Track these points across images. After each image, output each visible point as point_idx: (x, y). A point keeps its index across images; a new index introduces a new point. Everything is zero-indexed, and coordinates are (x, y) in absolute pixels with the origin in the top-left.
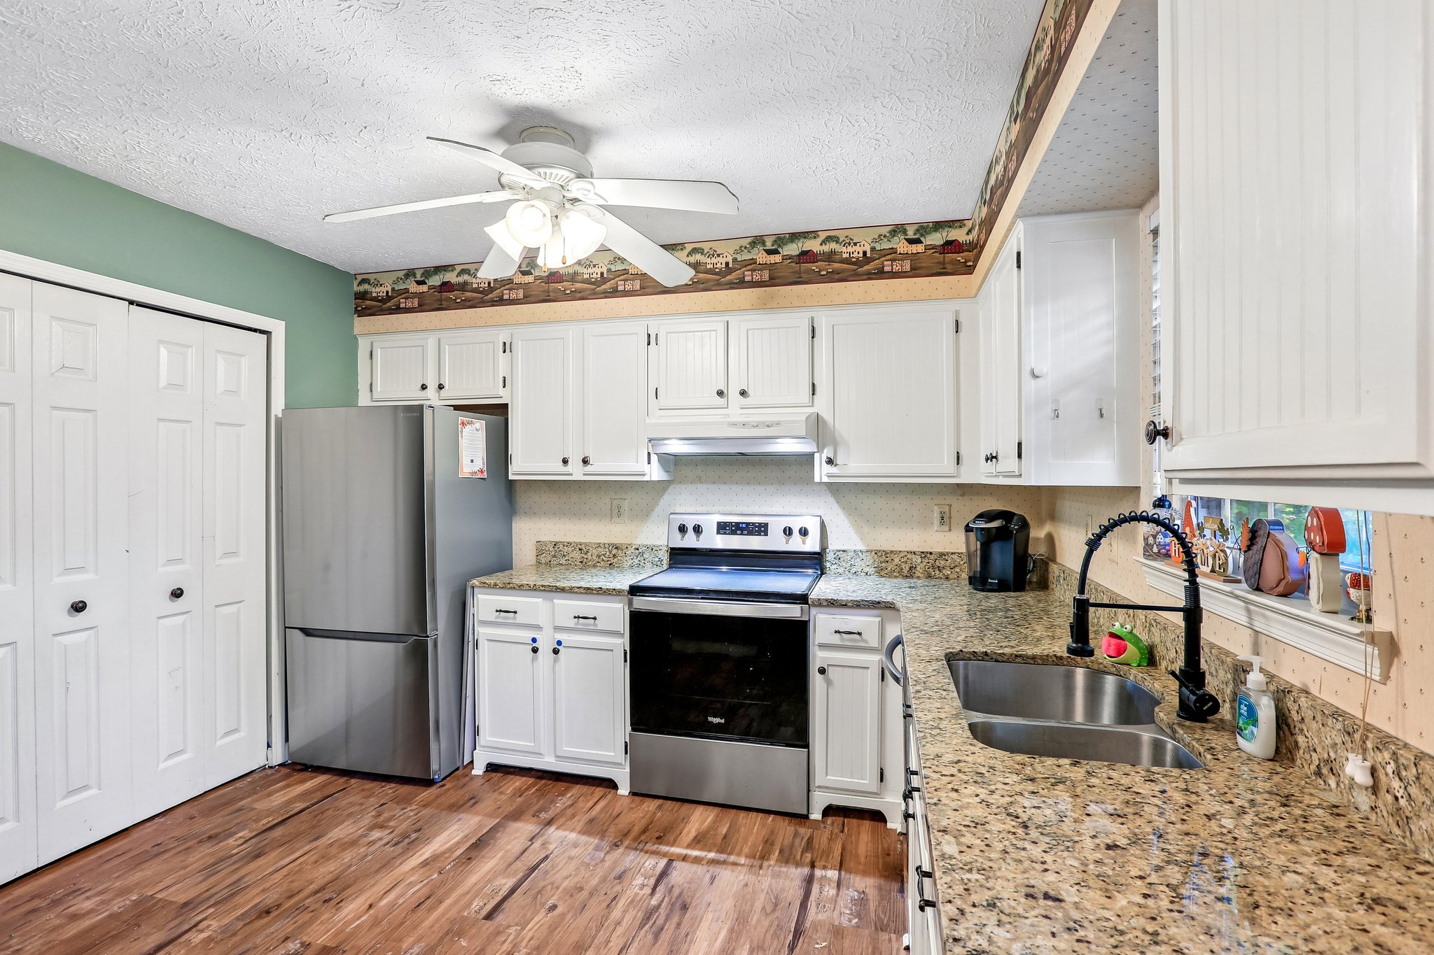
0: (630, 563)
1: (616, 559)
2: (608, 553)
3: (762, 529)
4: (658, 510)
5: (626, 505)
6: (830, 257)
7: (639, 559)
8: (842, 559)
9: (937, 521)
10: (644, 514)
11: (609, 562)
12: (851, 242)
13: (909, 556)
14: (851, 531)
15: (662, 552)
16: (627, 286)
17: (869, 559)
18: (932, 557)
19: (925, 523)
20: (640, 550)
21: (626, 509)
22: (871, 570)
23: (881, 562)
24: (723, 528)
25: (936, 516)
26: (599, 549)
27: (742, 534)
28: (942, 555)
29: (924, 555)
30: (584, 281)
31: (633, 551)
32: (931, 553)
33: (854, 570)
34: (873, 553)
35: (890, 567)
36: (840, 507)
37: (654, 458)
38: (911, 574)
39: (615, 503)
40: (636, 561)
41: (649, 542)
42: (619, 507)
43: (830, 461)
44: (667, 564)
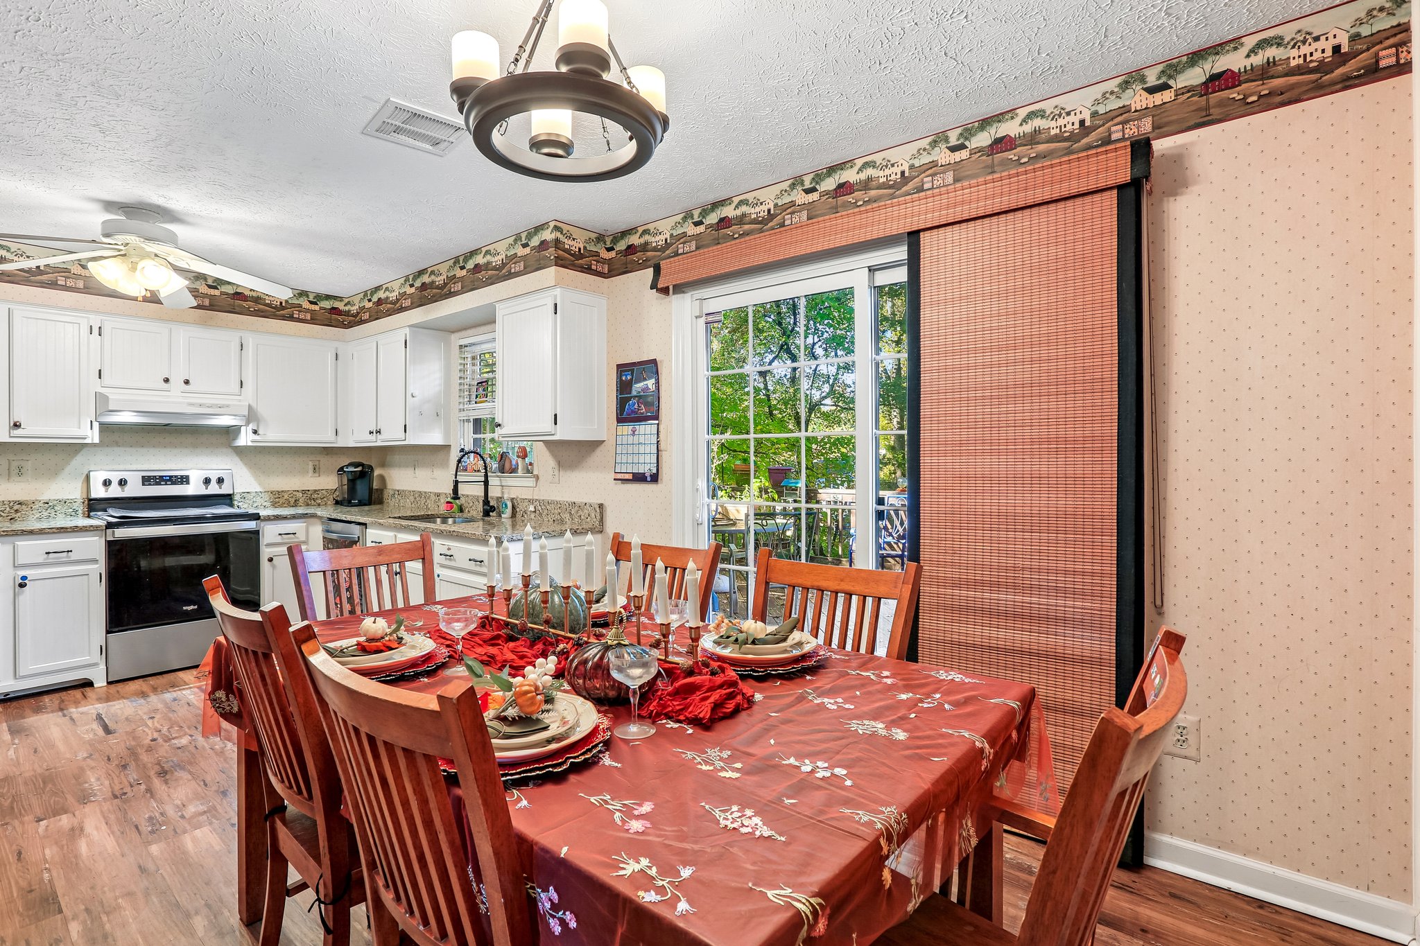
2: (8, 509)
3: (184, 480)
4: (70, 468)
5: (28, 465)
8: (246, 498)
9: (312, 470)
10: (52, 473)
13: (295, 493)
14: (252, 479)
15: (78, 504)
16: (69, 283)
17: (266, 496)
19: (303, 472)
20: (51, 504)
24: (148, 481)
25: (311, 467)
27: (166, 484)
29: (305, 492)
31: (42, 505)
33: (255, 505)
34: (270, 492)
35: (282, 500)
36: (243, 462)
39: (14, 464)
41: (58, 497)
42: (20, 468)
43: (255, 432)
44: (83, 513)
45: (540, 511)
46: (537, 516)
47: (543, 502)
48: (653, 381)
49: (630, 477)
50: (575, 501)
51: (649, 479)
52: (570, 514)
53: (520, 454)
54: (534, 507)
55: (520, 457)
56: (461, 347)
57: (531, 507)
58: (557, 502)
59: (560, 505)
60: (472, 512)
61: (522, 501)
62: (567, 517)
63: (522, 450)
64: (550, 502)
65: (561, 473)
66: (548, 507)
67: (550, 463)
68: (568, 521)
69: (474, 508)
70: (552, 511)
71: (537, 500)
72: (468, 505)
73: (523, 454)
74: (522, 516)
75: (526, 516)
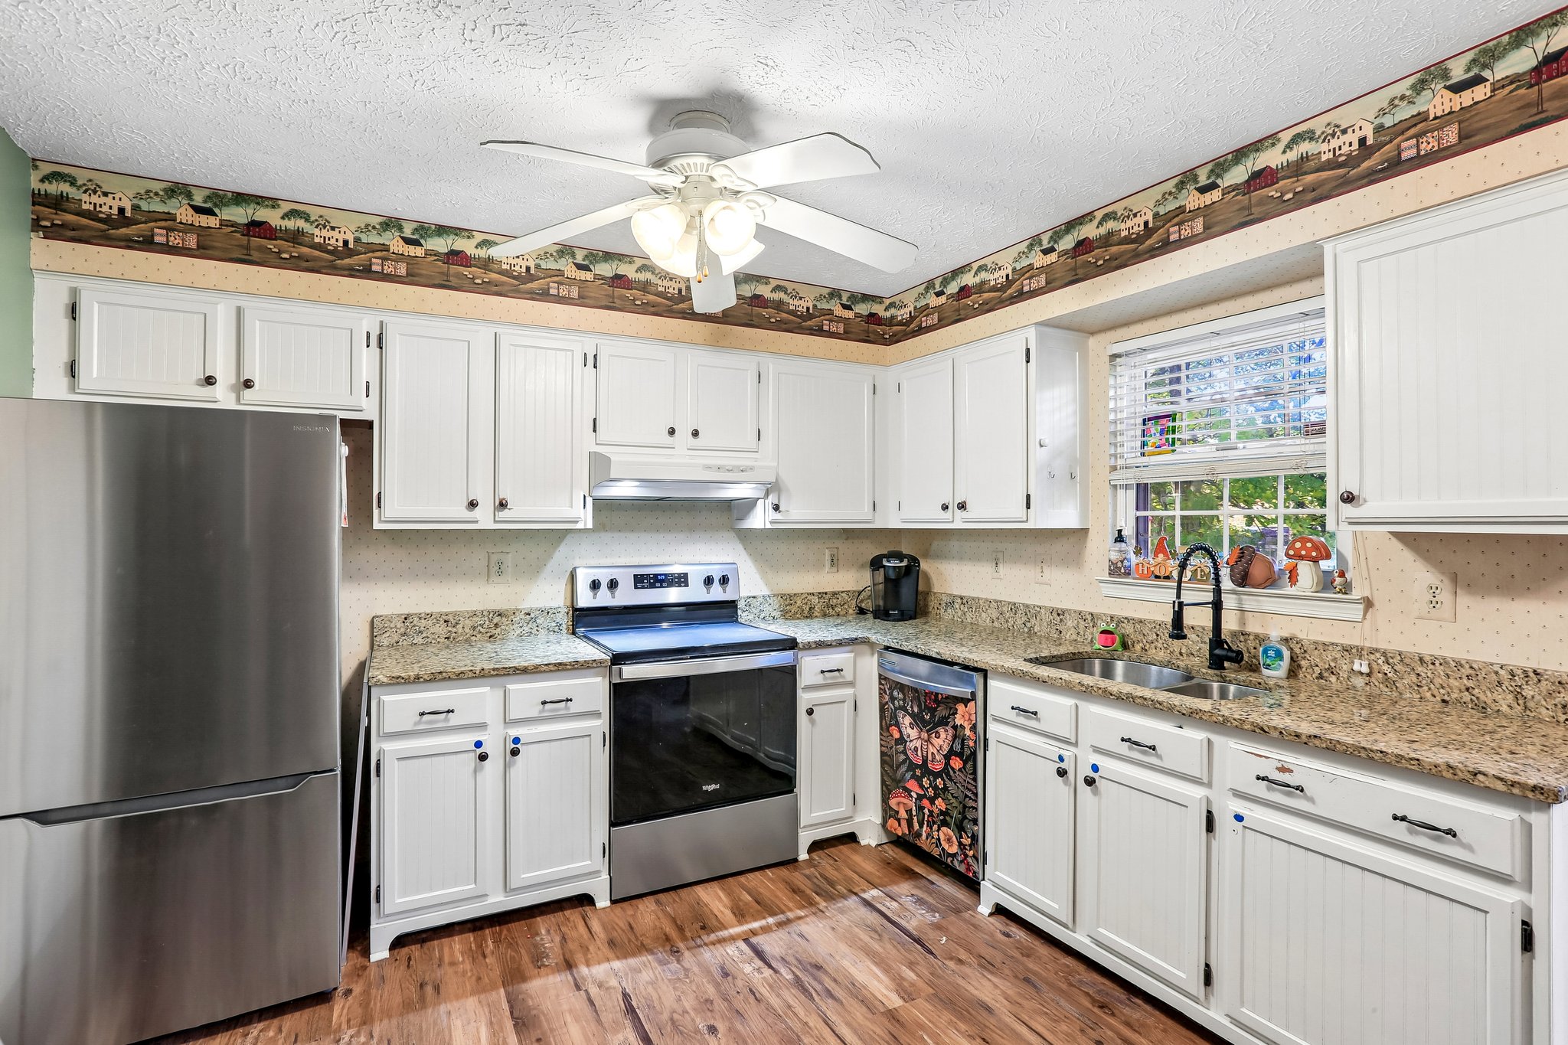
0: (518, 632)
1: (499, 630)
2: (487, 623)
3: (682, 580)
4: (552, 564)
5: (509, 560)
6: (779, 305)
7: (530, 626)
8: (752, 606)
9: (828, 563)
10: (533, 570)
11: (489, 634)
12: (796, 296)
13: (809, 597)
14: (757, 577)
15: (560, 616)
16: (561, 291)
17: (775, 602)
18: (827, 597)
19: (818, 566)
20: (532, 615)
21: (510, 565)
22: (777, 614)
23: (786, 606)
24: (640, 581)
25: (828, 557)
26: (475, 619)
27: (661, 587)
28: (834, 594)
29: (821, 595)
30: (502, 273)
31: (523, 617)
32: (826, 593)
33: (762, 616)
34: (779, 597)
35: (794, 609)
36: (748, 553)
37: (589, 501)
38: (810, 616)
39: (494, 558)
40: (527, 629)
41: (541, 605)
42: (500, 563)
43: (776, 508)
44: (568, 629)
45: (1386, 674)
46: (1377, 684)
47: (1399, 658)
50: (1540, 667)
52: (1518, 695)
53: (1303, 553)
54: (1365, 663)
55: (1301, 558)
56: (1114, 357)
57: (1357, 662)
58: (1459, 664)
59: (1474, 671)
60: (1154, 651)
61: (1320, 647)
62: (1504, 701)
63: (1309, 545)
64: (1427, 659)
65: (1464, 600)
66: (1419, 669)
67: (1421, 576)
68: (1505, 708)
69: (1159, 645)
70: (1437, 681)
71: (1377, 650)
72: (1142, 637)
73: (1314, 554)
74: (1321, 676)
75: (1333, 679)
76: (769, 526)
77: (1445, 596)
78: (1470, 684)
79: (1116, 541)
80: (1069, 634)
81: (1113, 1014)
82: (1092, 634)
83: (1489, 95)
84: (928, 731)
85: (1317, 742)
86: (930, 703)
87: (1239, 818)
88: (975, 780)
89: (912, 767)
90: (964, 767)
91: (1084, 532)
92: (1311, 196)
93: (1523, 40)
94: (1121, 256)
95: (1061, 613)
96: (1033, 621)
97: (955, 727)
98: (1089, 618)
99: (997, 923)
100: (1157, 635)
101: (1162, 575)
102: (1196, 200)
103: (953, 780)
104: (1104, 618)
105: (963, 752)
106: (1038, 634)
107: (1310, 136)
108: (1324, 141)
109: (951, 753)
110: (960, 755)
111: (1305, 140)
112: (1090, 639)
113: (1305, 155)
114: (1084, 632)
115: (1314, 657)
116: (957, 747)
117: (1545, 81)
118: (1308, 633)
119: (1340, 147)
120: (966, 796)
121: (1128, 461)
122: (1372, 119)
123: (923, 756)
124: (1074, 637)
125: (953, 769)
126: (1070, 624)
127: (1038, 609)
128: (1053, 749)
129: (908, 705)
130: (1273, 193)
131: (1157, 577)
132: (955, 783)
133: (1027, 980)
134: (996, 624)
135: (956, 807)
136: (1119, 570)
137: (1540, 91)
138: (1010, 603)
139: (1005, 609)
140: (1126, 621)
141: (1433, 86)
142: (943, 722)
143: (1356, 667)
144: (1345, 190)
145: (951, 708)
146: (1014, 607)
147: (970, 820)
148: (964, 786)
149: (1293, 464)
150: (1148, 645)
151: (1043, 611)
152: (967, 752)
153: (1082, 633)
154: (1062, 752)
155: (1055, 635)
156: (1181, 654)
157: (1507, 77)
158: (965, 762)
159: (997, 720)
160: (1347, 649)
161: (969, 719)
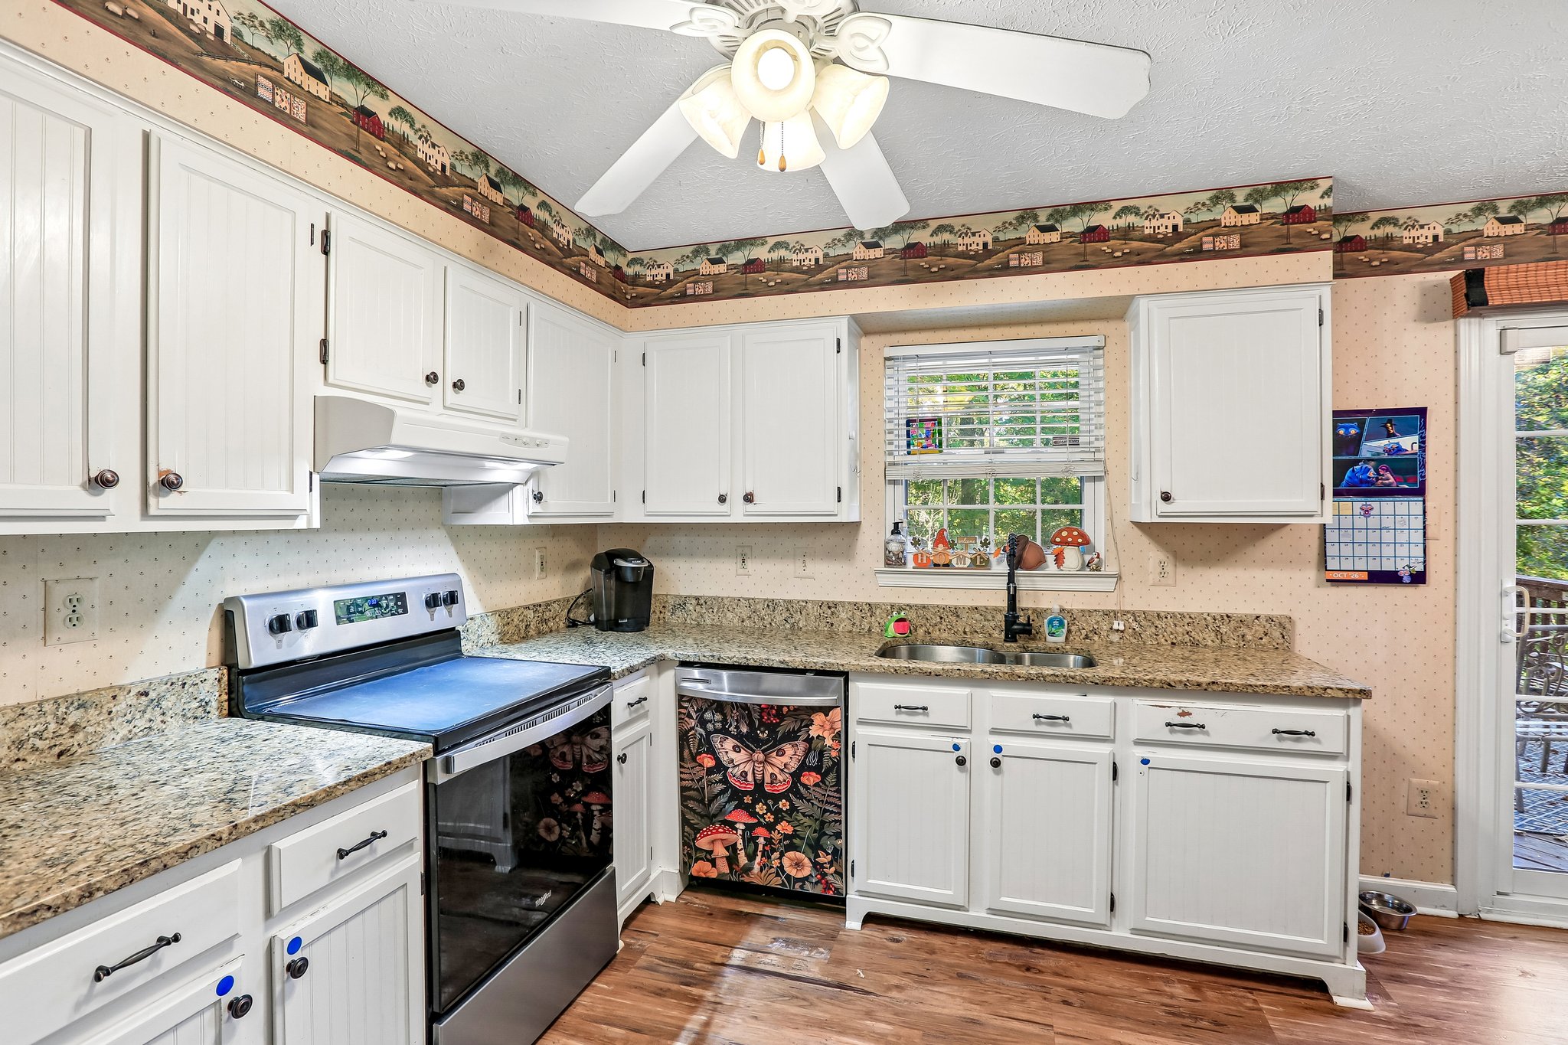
0: (123, 732)
1: (80, 737)
2: (52, 727)
3: (399, 604)
4: (183, 595)
5: (94, 593)
7: (147, 716)
8: (470, 631)
9: (538, 567)
10: (148, 609)
11: (57, 750)
13: (525, 612)
14: (471, 591)
15: (207, 686)
17: (492, 622)
18: (540, 609)
19: (529, 572)
20: (153, 695)
21: (94, 604)
22: (495, 638)
23: (504, 626)
25: (537, 561)
26: (22, 723)
28: (548, 605)
29: (535, 608)
31: (134, 701)
32: (540, 606)
34: (497, 615)
35: (510, 630)
39: (60, 593)
40: (142, 723)
41: (162, 672)
42: (72, 602)
43: (538, 497)
44: (220, 709)
45: (1134, 629)
46: (1128, 637)
47: (1144, 616)
48: (1416, 438)
49: (1365, 576)
50: (1229, 611)
51: (1406, 579)
52: (1217, 632)
53: (1070, 540)
54: (1122, 623)
55: (1068, 544)
56: (887, 359)
57: (1116, 623)
58: (1183, 616)
59: (1191, 619)
60: (938, 633)
61: (1087, 614)
62: (1209, 637)
63: (1075, 533)
64: (1162, 614)
65: (1181, 570)
66: (1157, 623)
67: (1153, 555)
68: (1210, 643)
69: (943, 627)
70: (1169, 630)
71: (1128, 612)
72: (925, 621)
73: (1080, 540)
74: (1087, 637)
75: (1096, 638)
76: (527, 522)
77: (1169, 568)
78: (1189, 629)
79: (893, 533)
80: (842, 625)
81: (1041, 972)
82: (870, 623)
83: (1259, 222)
84: (763, 751)
85: (1215, 687)
86: (769, 719)
87: (1145, 762)
88: (839, 791)
89: (736, 795)
90: (823, 781)
91: (857, 524)
92: (1136, 258)
93: (1280, 192)
94: (957, 269)
95: (832, 606)
96: (797, 616)
97: (809, 740)
98: (867, 608)
99: (875, 933)
100: (941, 618)
101: (941, 563)
102: (1036, 236)
103: (805, 798)
104: (884, 607)
105: (822, 764)
106: (804, 629)
107: (1136, 211)
108: (1146, 219)
109: (803, 767)
110: (817, 769)
111: (1131, 213)
112: (867, 628)
113: (1131, 225)
114: (861, 622)
115: (1082, 623)
116: (813, 760)
117: (1291, 224)
118: (1075, 604)
119: (1159, 227)
120: (826, 811)
121: (897, 459)
122: (1182, 213)
123: (755, 780)
124: (849, 628)
125: (806, 787)
126: (843, 615)
127: (804, 604)
128: (946, 741)
129: (730, 726)
130: (1105, 248)
131: (936, 565)
132: (808, 801)
133: (961, 976)
134: (747, 623)
135: (810, 826)
136: (894, 560)
137: (1288, 229)
138: (765, 600)
139: (760, 607)
140: (908, 608)
141: (1224, 203)
142: (791, 737)
143: (1115, 627)
144: (1163, 261)
145: (802, 721)
146: (772, 604)
147: (831, 836)
148: (823, 801)
149: (1063, 467)
150: (931, 628)
151: (809, 605)
152: (827, 763)
153: (858, 623)
154: (956, 741)
155: (826, 629)
156: (965, 633)
157: (1270, 213)
158: (824, 776)
159: (862, 722)
160: (1106, 613)
161: (831, 728)
